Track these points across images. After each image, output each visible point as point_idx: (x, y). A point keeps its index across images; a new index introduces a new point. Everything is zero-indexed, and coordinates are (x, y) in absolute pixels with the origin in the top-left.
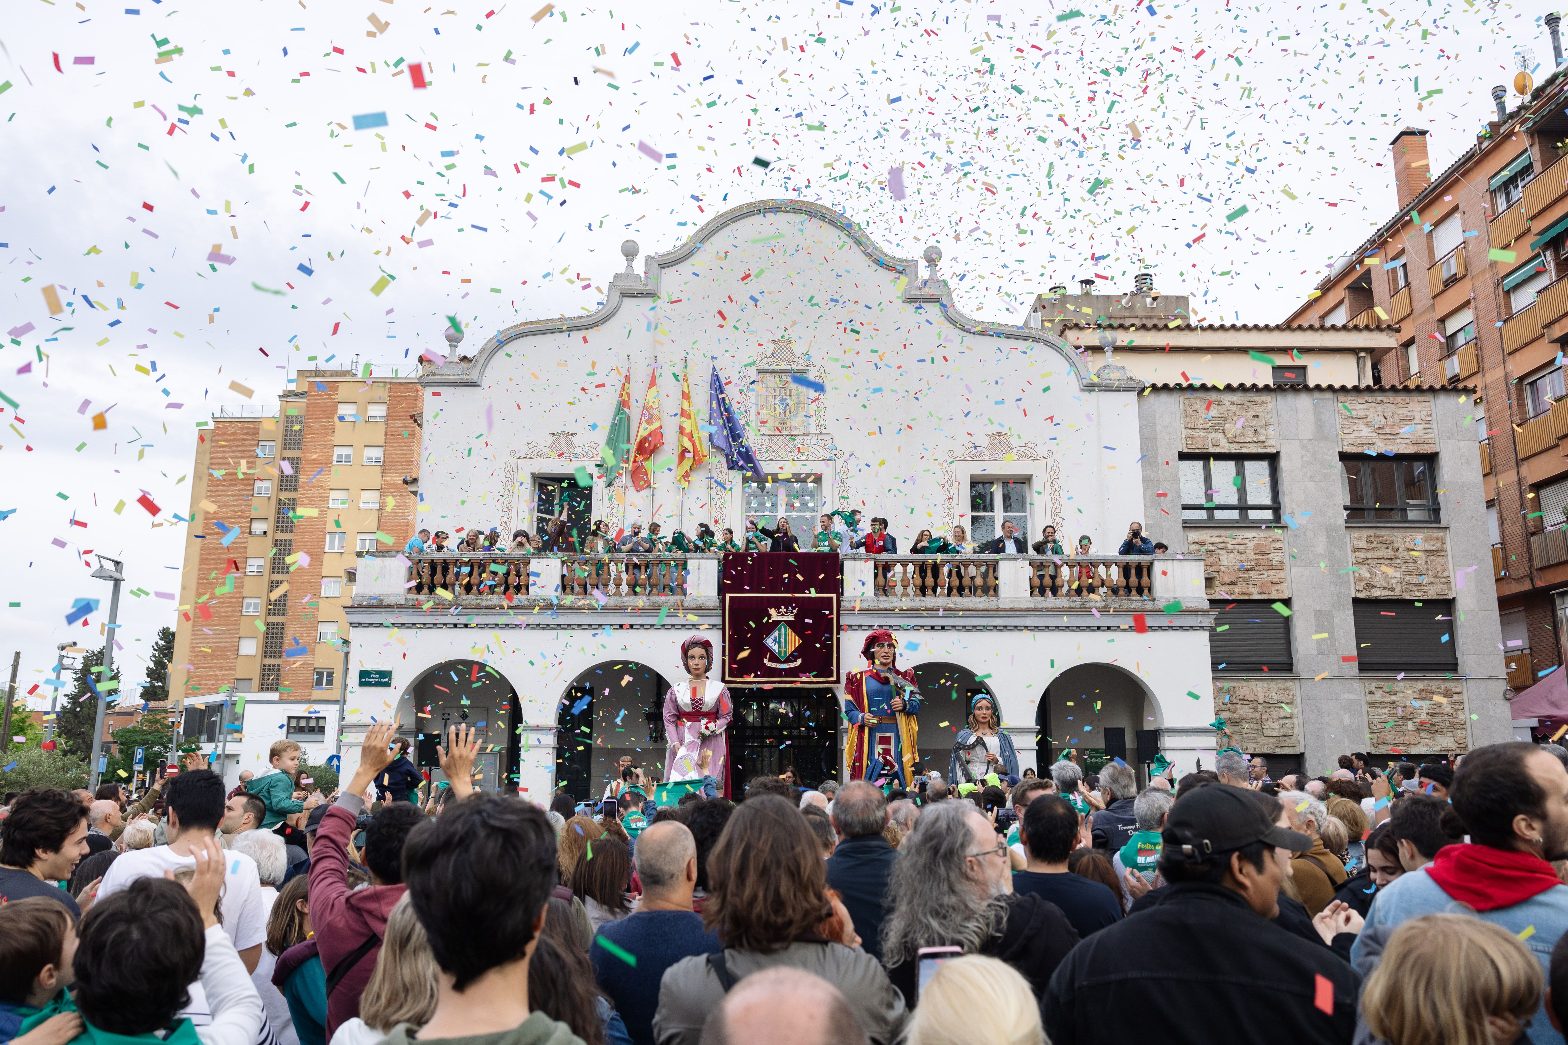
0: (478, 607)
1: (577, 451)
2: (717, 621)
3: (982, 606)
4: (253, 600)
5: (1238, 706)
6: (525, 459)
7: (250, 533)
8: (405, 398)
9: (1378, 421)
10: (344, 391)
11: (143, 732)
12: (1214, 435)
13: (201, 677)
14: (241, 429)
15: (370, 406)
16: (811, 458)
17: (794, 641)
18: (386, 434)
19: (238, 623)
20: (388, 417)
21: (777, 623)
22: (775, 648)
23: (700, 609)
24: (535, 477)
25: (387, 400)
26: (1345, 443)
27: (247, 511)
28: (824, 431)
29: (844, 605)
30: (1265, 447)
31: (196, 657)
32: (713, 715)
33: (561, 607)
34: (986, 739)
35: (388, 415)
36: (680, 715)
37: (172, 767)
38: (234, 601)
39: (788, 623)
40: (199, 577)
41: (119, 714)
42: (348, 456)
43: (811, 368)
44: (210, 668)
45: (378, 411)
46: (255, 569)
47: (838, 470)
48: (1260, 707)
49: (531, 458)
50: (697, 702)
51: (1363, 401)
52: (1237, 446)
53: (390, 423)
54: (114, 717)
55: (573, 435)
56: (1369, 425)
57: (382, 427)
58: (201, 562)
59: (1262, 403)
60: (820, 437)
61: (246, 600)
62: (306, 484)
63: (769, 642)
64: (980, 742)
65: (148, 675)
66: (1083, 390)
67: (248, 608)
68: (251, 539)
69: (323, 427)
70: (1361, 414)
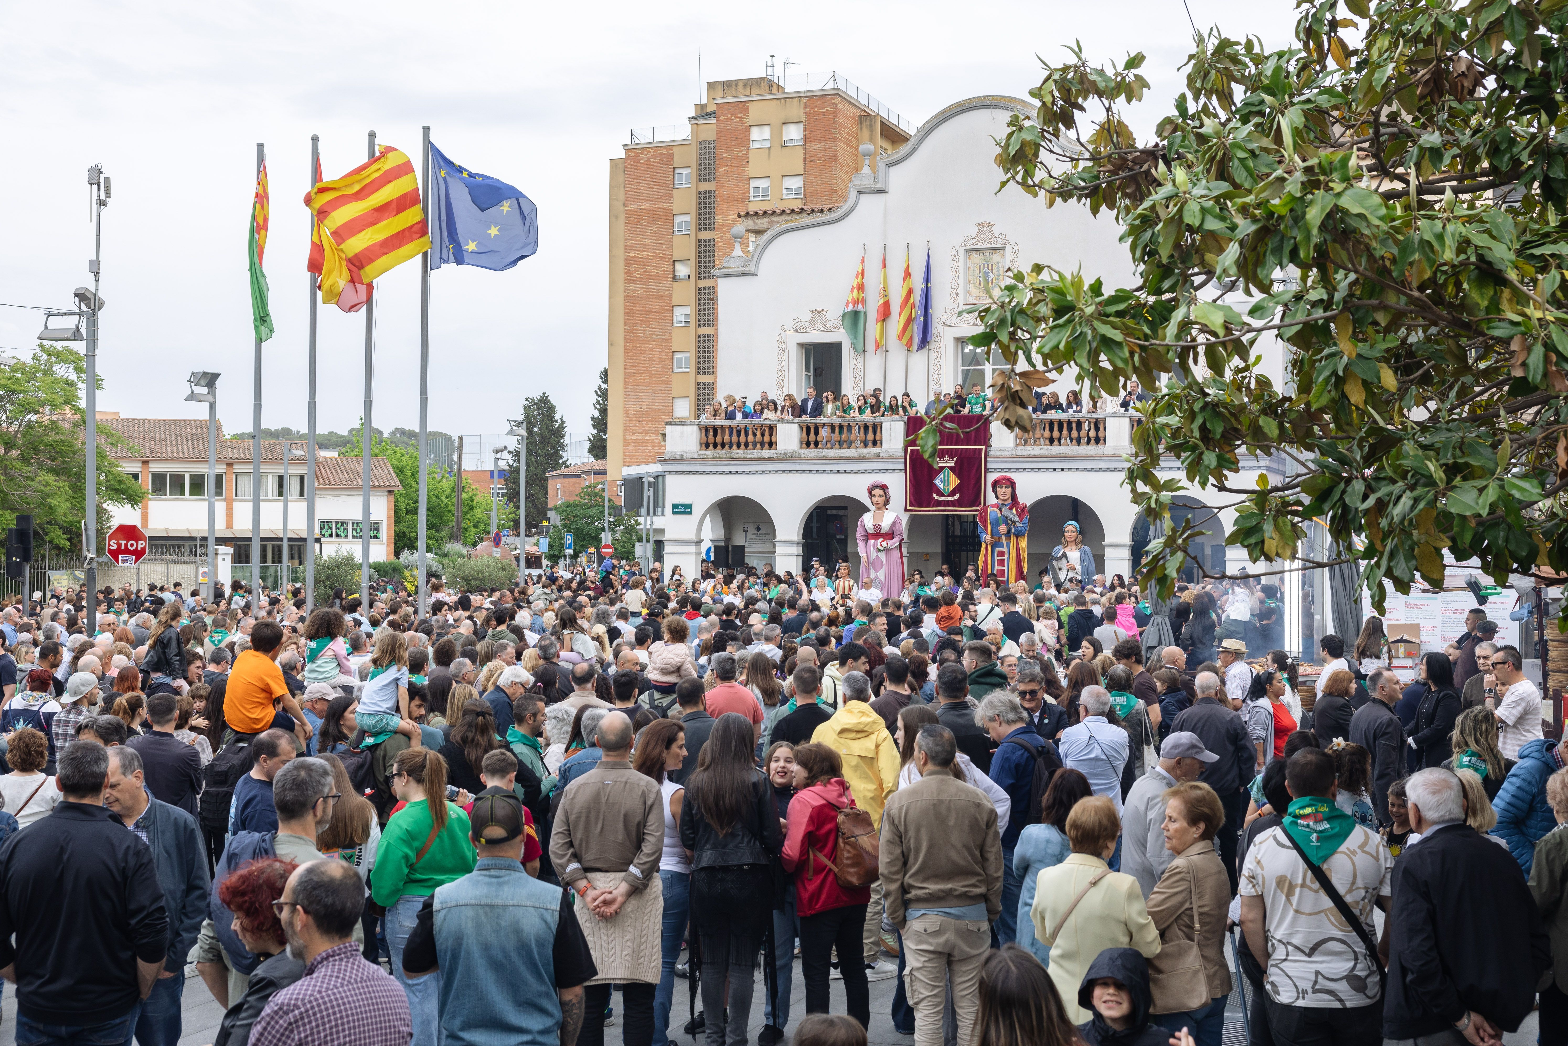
0: (745, 459)
1: (829, 323)
2: (902, 467)
3: (1092, 453)
4: (683, 355)
6: (792, 332)
7: (674, 278)
8: (823, 114)
10: (755, 112)
11: (583, 506)
13: (638, 443)
14: (654, 156)
15: (786, 127)
17: (954, 481)
18: (805, 160)
19: (669, 382)
20: (806, 139)
21: (942, 468)
22: (941, 486)
23: (891, 458)
24: (801, 345)
25: (803, 118)
27: (668, 252)
29: (992, 453)
31: (631, 421)
32: (890, 535)
33: (800, 459)
34: (1069, 554)
35: (805, 136)
36: (868, 537)
37: (607, 546)
38: (663, 356)
39: (951, 468)
40: (626, 331)
41: (566, 476)
42: (765, 189)
43: (1007, 246)
44: (646, 432)
45: (794, 133)
46: (682, 319)
49: (796, 331)
50: (877, 527)
53: (809, 146)
54: (561, 480)
55: (826, 311)
57: (800, 153)
58: (626, 314)
61: (677, 355)
62: (723, 225)
63: (937, 481)
64: (1064, 555)
65: (594, 427)
67: (679, 364)
68: (675, 284)
69: (736, 157)
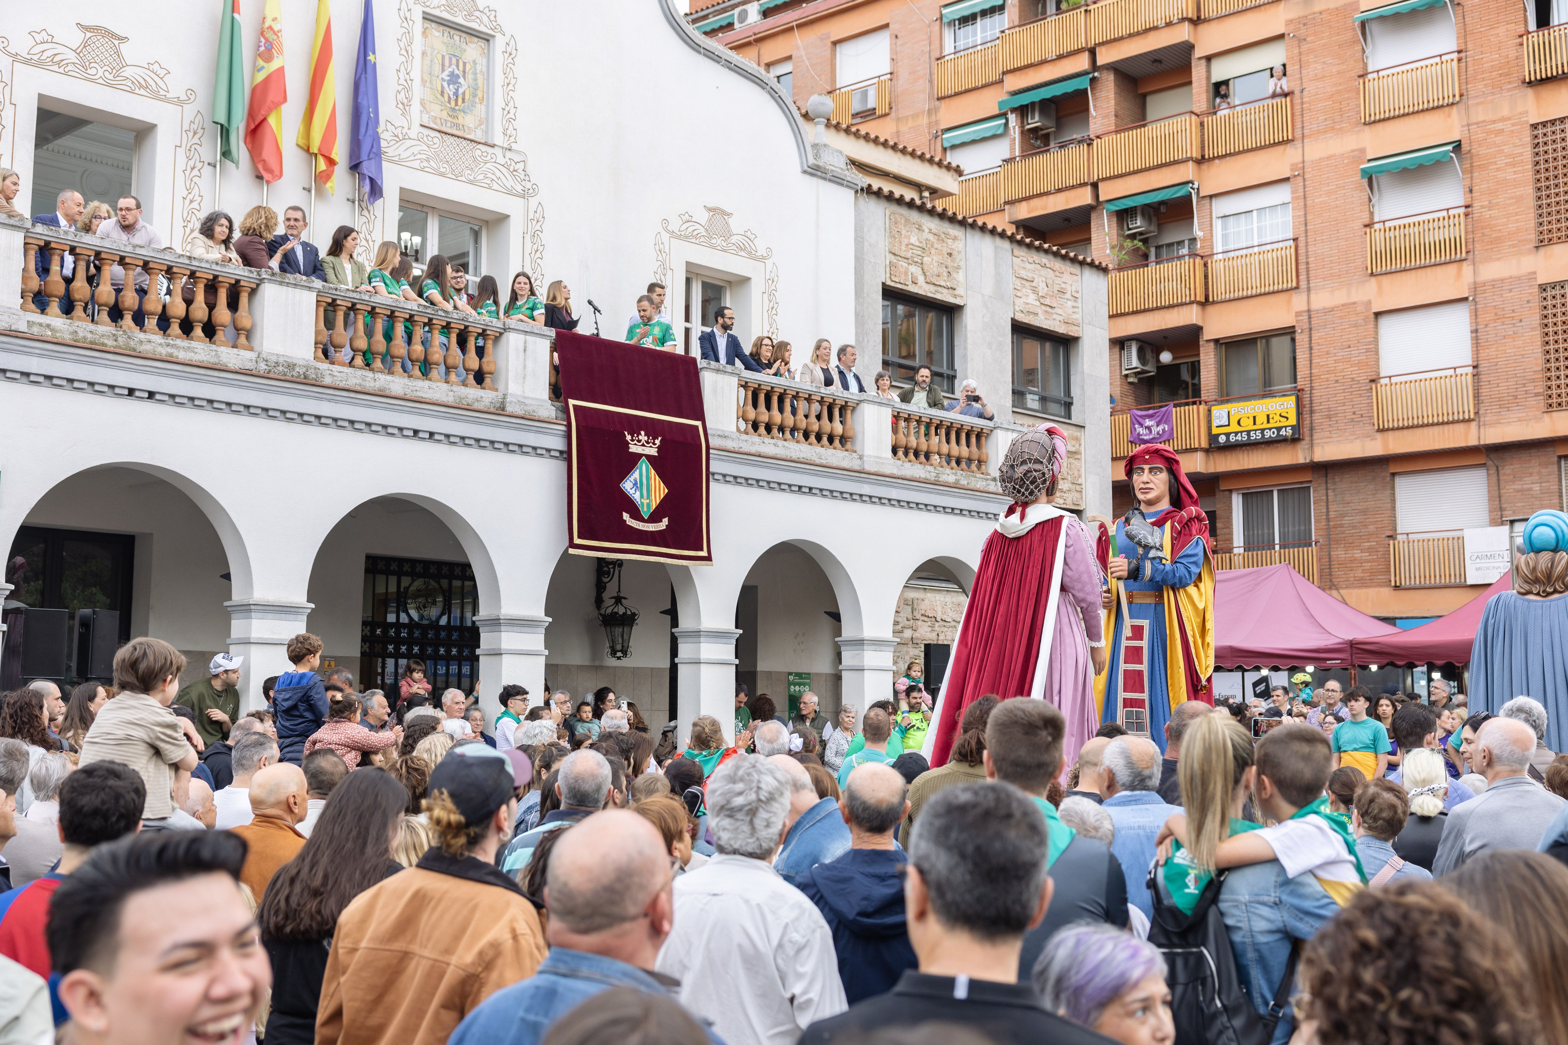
1: (128, 72)
5: (919, 623)
6: (27, 62)
9: (1042, 289)
12: (913, 269)
16: (495, 186)
17: (659, 489)
22: (636, 497)
26: (1017, 309)
28: (514, 146)
30: (955, 296)
43: (498, 36)
47: (531, 216)
48: (937, 624)
49: (39, 64)
51: (1031, 260)
52: (932, 288)
55: (123, 39)
56: (1034, 290)
59: (955, 238)
60: (509, 154)
63: (627, 486)
66: (805, 172)
70: (1029, 275)
